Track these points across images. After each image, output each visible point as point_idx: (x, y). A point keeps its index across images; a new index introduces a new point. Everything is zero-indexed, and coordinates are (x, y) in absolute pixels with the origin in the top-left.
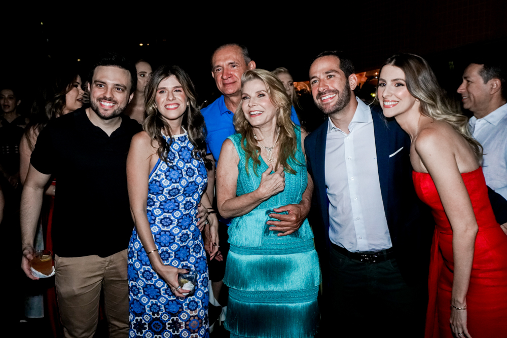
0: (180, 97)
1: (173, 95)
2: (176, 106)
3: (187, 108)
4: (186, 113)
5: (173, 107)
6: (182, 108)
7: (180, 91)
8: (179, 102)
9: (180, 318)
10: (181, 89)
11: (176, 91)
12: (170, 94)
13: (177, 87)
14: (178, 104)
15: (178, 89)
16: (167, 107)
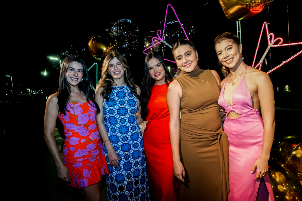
0: (120, 67)
1: (117, 67)
2: (119, 72)
3: (125, 71)
4: (125, 74)
5: (118, 73)
6: (122, 72)
7: (120, 64)
8: (121, 70)
9: (123, 184)
10: (120, 63)
11: (118, 64)
12: (115, 67)
13: (118, 63)
14: (120, 71)
15: (119, 63)
16: (115, 73)
